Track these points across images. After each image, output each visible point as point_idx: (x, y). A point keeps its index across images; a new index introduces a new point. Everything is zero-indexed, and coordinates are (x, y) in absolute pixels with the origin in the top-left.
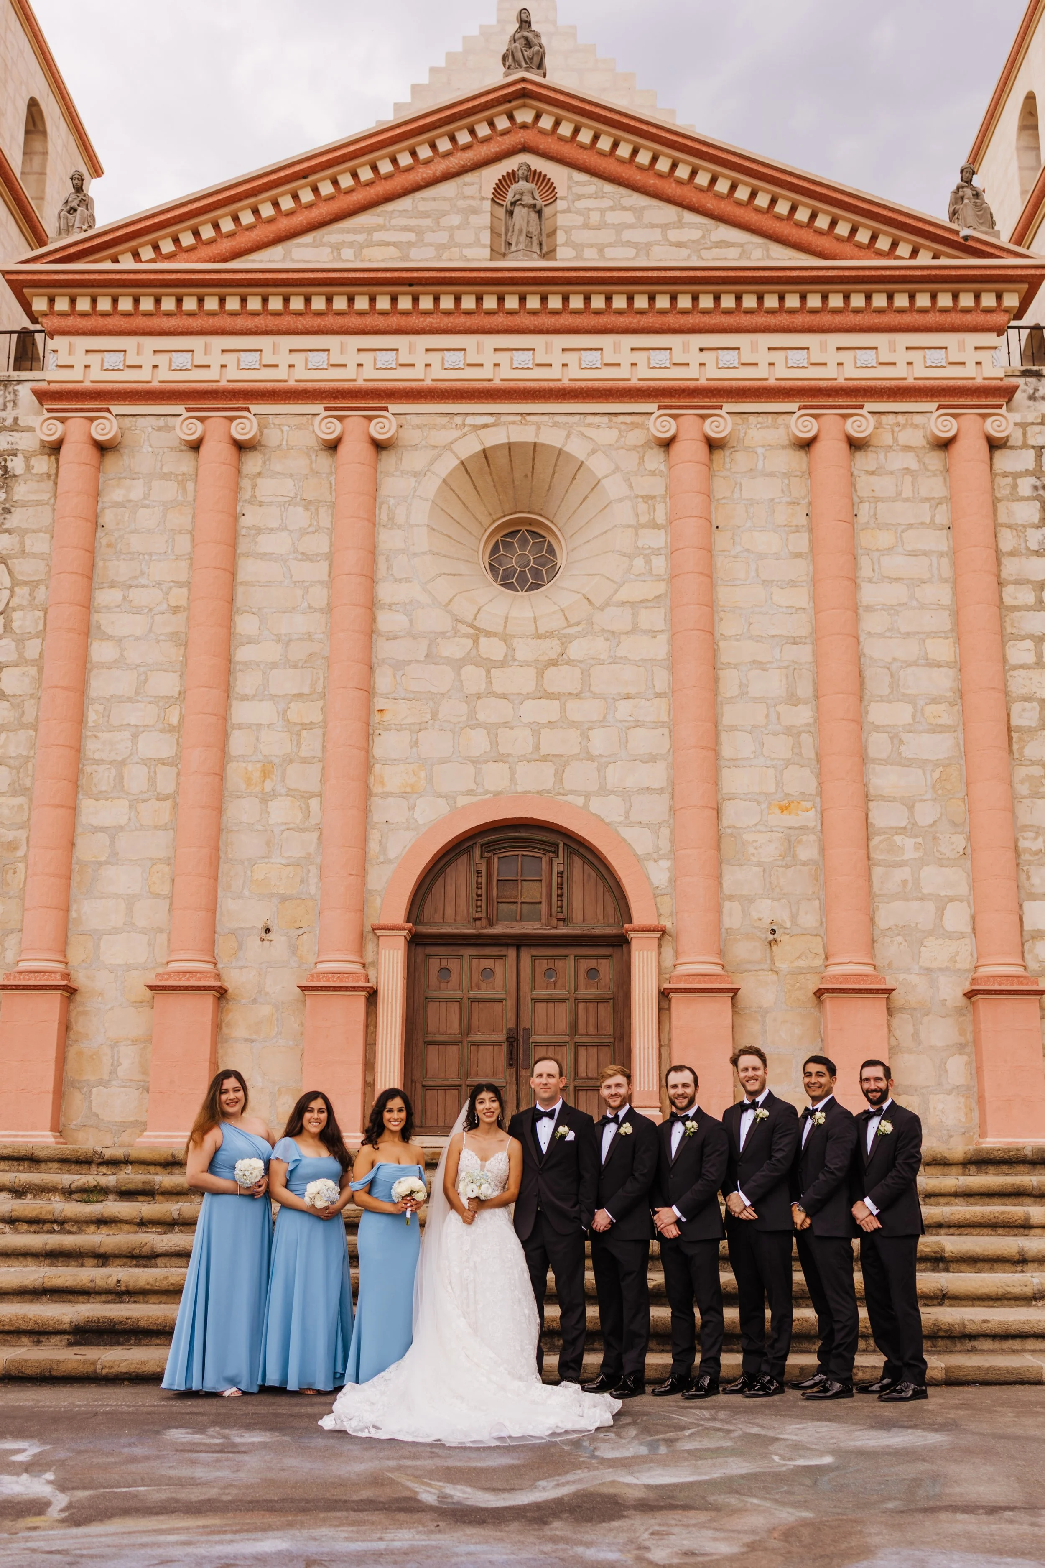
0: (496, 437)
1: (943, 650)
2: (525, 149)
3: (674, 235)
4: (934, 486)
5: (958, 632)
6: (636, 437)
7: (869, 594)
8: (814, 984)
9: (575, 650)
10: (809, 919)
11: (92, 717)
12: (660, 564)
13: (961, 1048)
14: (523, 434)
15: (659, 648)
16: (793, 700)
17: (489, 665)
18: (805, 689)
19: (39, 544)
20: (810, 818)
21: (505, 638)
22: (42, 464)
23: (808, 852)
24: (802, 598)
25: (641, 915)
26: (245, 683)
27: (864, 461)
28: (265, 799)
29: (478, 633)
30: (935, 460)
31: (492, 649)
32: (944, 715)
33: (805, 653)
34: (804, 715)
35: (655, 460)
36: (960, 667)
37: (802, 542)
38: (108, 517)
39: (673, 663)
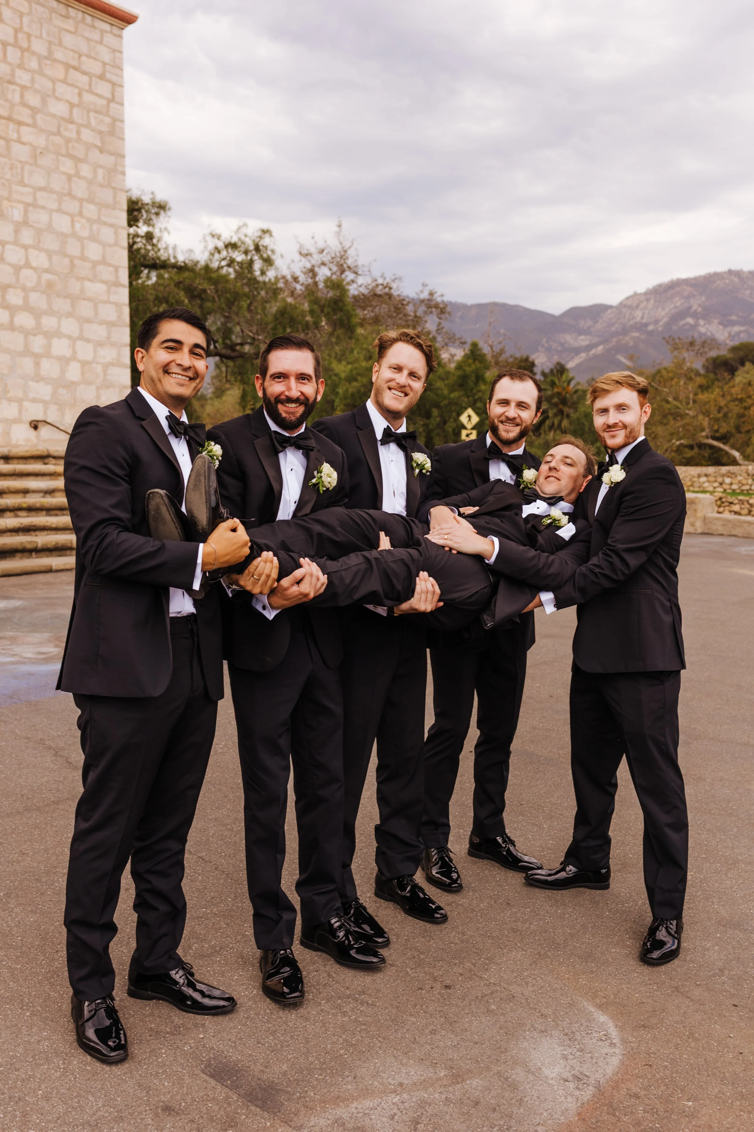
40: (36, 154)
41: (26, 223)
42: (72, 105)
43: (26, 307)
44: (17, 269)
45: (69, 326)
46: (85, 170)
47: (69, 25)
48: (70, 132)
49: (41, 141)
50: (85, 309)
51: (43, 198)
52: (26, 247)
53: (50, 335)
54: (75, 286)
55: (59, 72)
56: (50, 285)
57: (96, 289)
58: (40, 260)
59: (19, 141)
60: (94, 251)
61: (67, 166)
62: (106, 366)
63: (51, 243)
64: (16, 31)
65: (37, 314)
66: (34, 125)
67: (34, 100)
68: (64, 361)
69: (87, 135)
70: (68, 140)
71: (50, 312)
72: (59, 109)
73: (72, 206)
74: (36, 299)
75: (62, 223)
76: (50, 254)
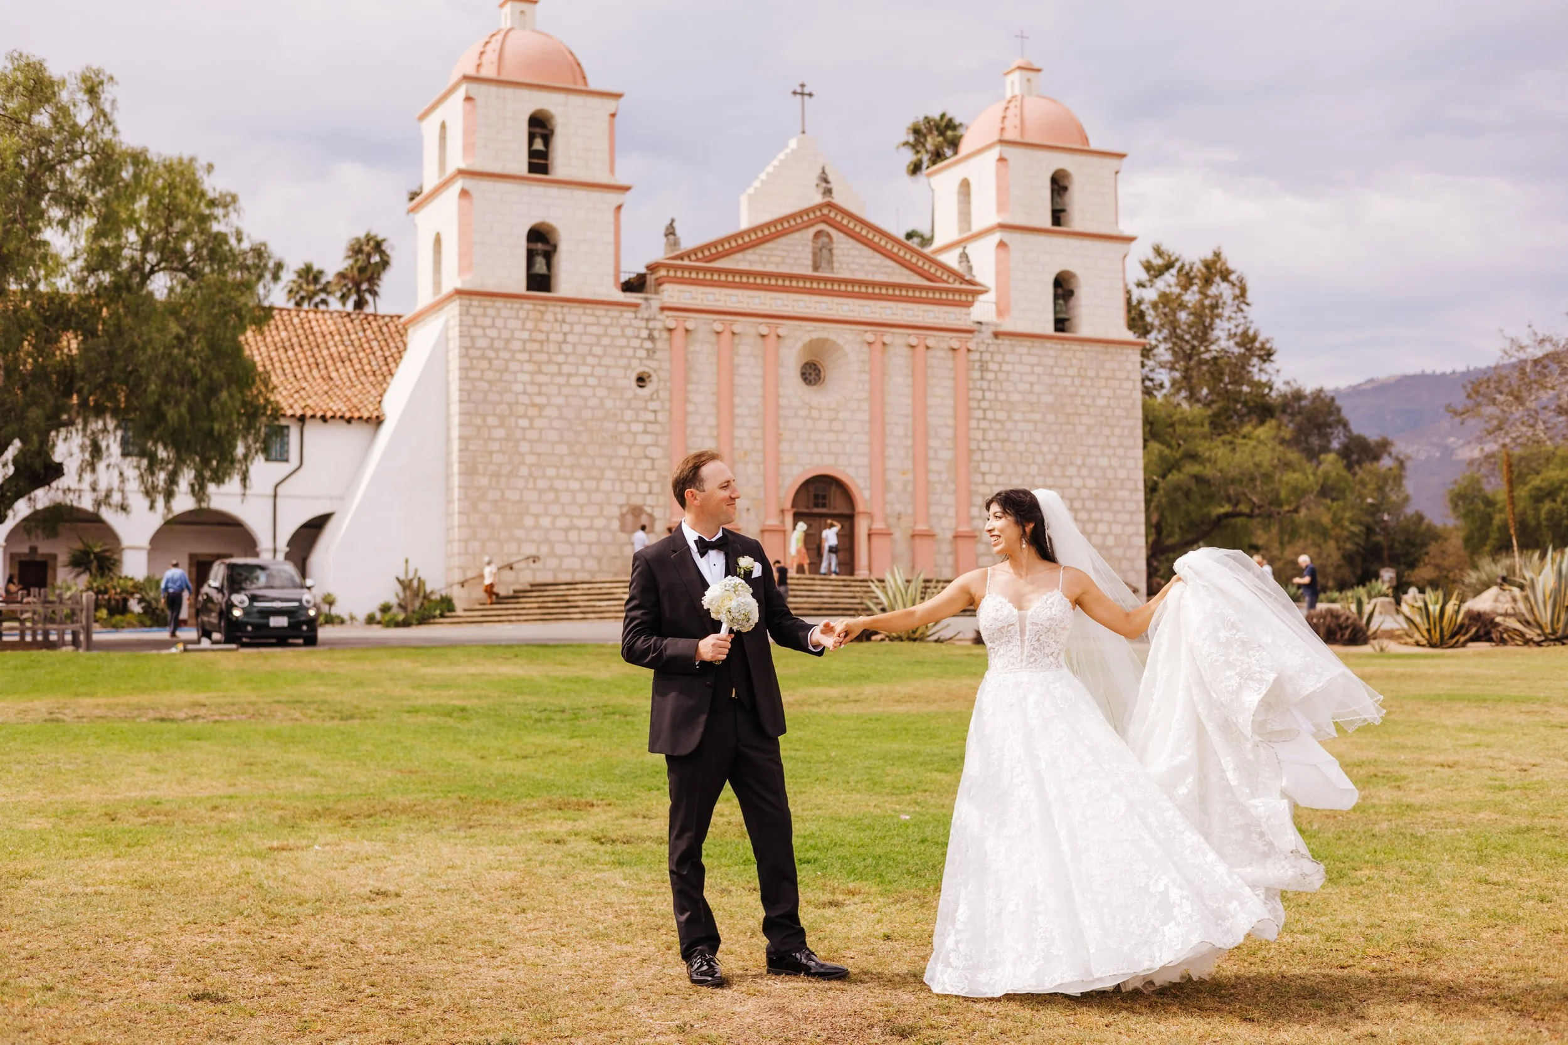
0: (815, 335)
1: (950, 422)
2: (825, 222)
3: (873, 261)
4: (950, 364)
5: (955, 416)
6: (859, 339)
7: (931, 401)
8: (910, 532)
9: (842, 415)
10: (910, 510)
11: (688, 431)
12: (867, 386)
13: (951, 553)
14: (823, 335)
15: (865, 416)
16: (906, 436)
17: (814, 419)
18: (910, 434)
19: (666, 365)
20: (909, 477)
21: (819, 410)
22: (665, 335)
23: (910, 488)
24: (909, 401)
25: (860, 506)
26: (738, 422)
27: (930, 353)
28: (746, 463)
29: (811, 408)
30: (951, 354)
31: (815, 413)
32: (950, 444)
33: (910, 420)
34: (909, 442)
35: (866, 348)
36: (955, 428)
37: (910, 381)
38: (690, 356)
39: (871, 422)
40: (1089, 428)
41: (1084, 465)
42: (1109, 398)
43: (1084, 508)
44: (1079, 489)
45: (1108, 516)
46: (1117, 431)
47: (1108, 357)
48: (1109, 412)
49: (1092, 421)
50: (1117, 506)
51: (1094, 451)
52: (1083, 478)
53: (1097, 522)
54: (1111, 495)
55: (1103, 382)
56: (1097, 496)
57: (1123, 494)
58: (1091, 483)
59: (1081, 424)
60: (1122, 474)
61: (1107, 431)
62: (1130, 537)
63: (1097, 473)
64: (1079, 369)
65: (1090, 512)
66: (1088, 414)
67: (1088, 401)
68: (1104, 536)
69: (1118, 412)
70: (1107, 418)
71: (1097, 509)
72: (1101, 402)
73: (1109, 452)
74: (1090, 504)
75: (1104, 462)
76: (1096, 479)
